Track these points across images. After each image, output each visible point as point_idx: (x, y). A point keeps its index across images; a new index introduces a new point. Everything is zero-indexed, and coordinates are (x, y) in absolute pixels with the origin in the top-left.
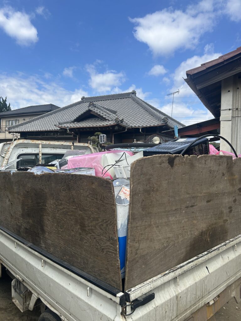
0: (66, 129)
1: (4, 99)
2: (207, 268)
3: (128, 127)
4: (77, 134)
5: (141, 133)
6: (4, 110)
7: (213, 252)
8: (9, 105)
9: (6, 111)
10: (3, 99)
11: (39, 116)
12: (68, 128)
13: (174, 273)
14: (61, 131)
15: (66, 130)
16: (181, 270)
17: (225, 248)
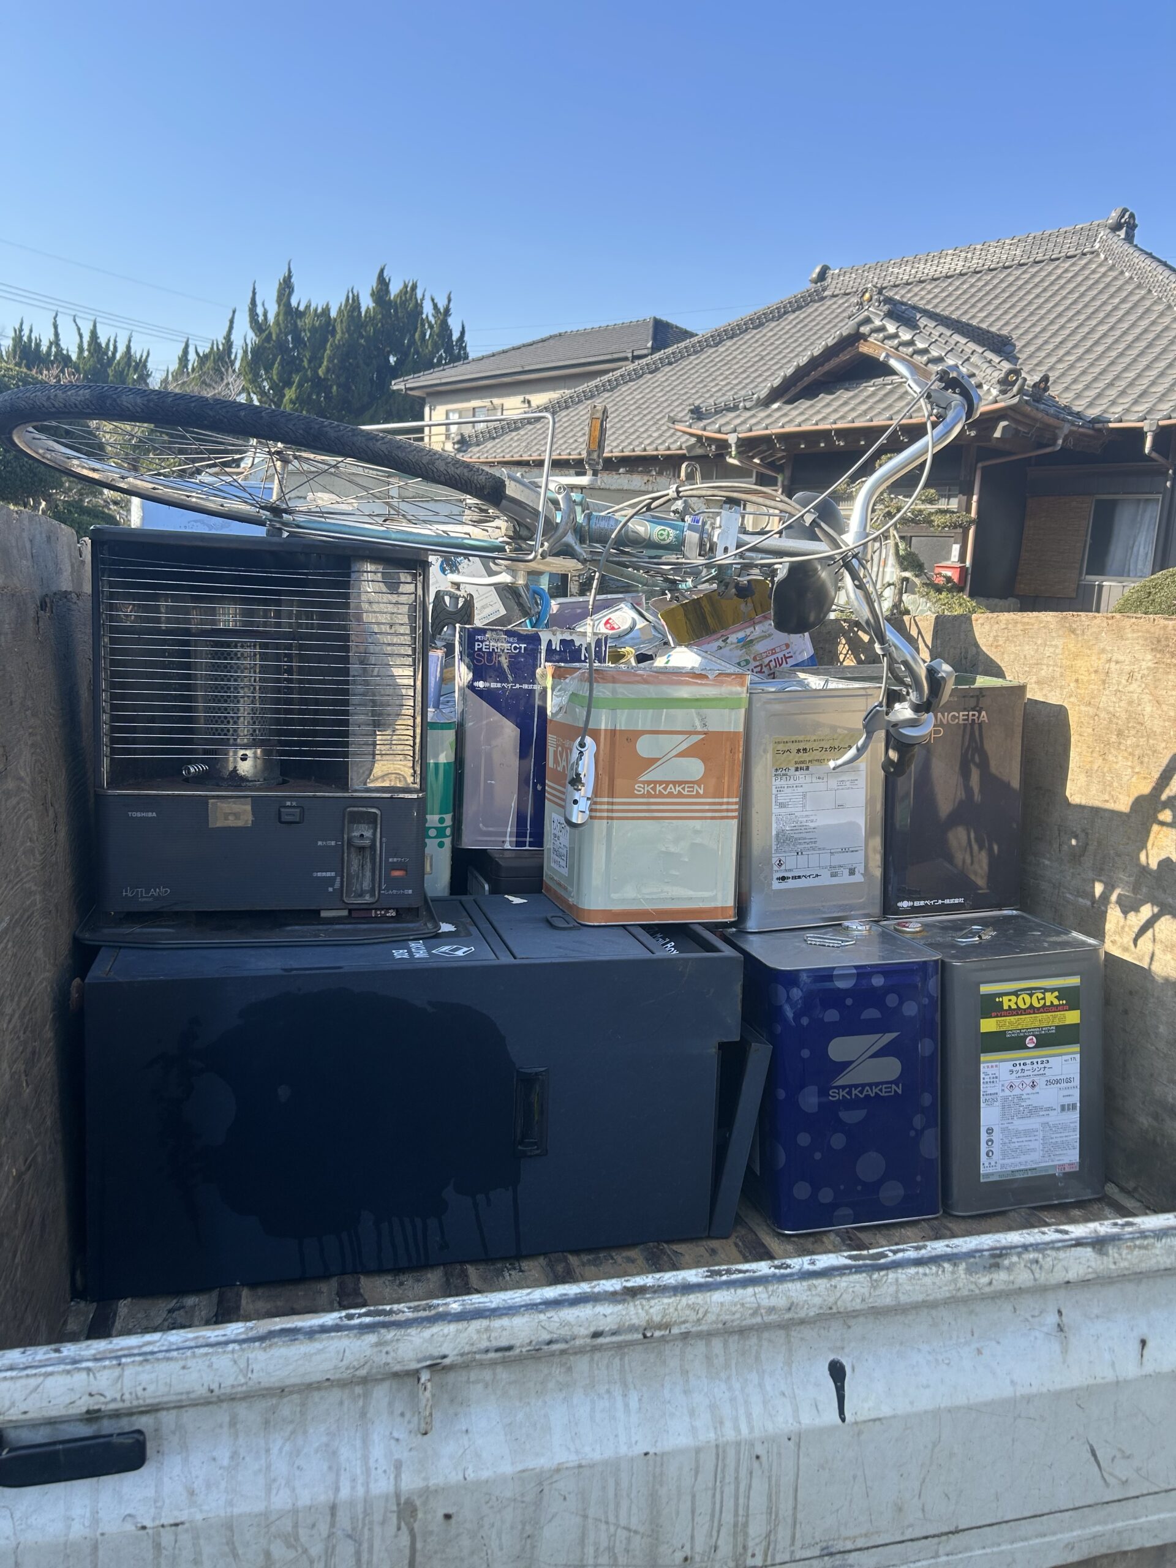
0: (726, 441)
1: (441, 306)
2: (837, 1372)
3: (1073, 423)
4: (779, 469)
5: (1148, 458)
6: (439, 361)
7: (912, 1270)
8: (463, 333)
9: (446, 364)
10: (435, 306)
11: (593, 383)
12: (732, 439)
13: (372, 1338)
14: (699, 451)
15: (723, 445)
16: (458, 1331)
17: (1084, 1262)
